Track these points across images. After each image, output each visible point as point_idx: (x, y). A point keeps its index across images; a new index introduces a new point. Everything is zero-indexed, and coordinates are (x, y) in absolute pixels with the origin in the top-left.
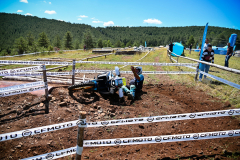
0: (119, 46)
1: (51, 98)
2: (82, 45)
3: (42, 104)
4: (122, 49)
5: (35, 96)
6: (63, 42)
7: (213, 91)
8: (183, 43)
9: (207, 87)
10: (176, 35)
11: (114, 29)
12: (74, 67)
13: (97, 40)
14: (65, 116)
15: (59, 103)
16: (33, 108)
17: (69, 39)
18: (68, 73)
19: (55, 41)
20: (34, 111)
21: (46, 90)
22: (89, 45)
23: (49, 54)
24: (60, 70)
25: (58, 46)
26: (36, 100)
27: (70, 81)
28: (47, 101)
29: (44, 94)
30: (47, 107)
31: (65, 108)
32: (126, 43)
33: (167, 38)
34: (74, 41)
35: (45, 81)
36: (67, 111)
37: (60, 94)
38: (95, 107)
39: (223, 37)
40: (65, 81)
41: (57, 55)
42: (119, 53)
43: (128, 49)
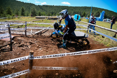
0: (49, 15)
1: (13, 43)
2: (30, 14)
3: (8, 46)
4: (51, 17)
5: (4, 41)
6: (20, 13)
7: (95, 38)
8: (80, 15)
9: (92, 36)
10: (77, 11)
11: (47, 6)
12: (26, 26)
13: (38, 12)
14: (22, 52)
15: (18, 45)
16: (3, 48)
17: (23, 10)
18: (23, 29)
19: (15, 12)
20: (4, 49)
21: (11, 38)
22: (34, 14)
23: (12, 18)
24: (19, 27)
25: (17, 14)
26: (5, 44)
27: (24, 33)
28: (11, 44)
29: (9, 40)
30: (11, 47)
31: (21, 48)
32: (53, 14)
33: (73, 12)
34: (26, 12)
35: (10, 33)
36: (23, 49)
37: (18, 40)
38: (38, 47)
39: (98, 12)
40: (21, 33)
41: (16, 19)
42: (49, 19)
43: (54, 17)
